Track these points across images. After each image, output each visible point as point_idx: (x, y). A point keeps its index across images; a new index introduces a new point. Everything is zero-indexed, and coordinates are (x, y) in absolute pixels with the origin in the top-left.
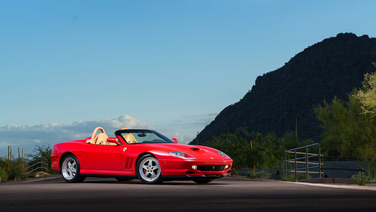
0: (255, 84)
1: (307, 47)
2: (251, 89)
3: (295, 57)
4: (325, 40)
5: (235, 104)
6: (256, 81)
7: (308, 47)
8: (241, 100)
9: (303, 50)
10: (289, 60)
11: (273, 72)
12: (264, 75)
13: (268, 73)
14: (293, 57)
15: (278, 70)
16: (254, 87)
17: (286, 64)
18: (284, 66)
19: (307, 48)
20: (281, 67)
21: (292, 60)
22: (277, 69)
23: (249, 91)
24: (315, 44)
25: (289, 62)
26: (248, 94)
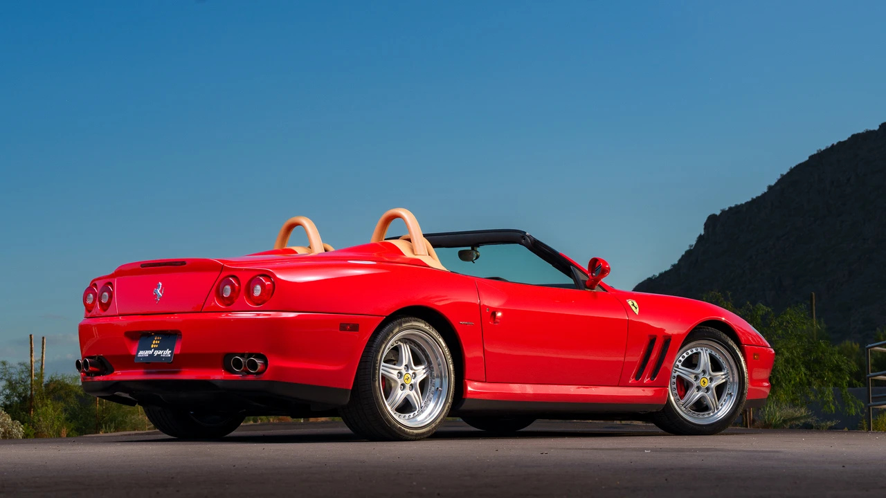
0: (703, 233)
1: (816, 152)
2: (694, 243)
3: (788, 173)
4: (853, 136)
5: (661, 275)
6: (705, 224)
7: (818, 151)
8: (674, 266)
9: (807, 158)
10: (776, 181)
11: (742, 205)
12: (723, 212)
13: (730, 209)
14: (785, 173)
15: (753, 200)
16: (701, 238)
17: (770, 188)
18: (765, 193)
19: (815, 155)
20: (759, 195)
21: (784, 179)
22: (749, 200)
23: (691, 246)
24: (833, 145)
25: (776, 184)
26: (689, 253)
